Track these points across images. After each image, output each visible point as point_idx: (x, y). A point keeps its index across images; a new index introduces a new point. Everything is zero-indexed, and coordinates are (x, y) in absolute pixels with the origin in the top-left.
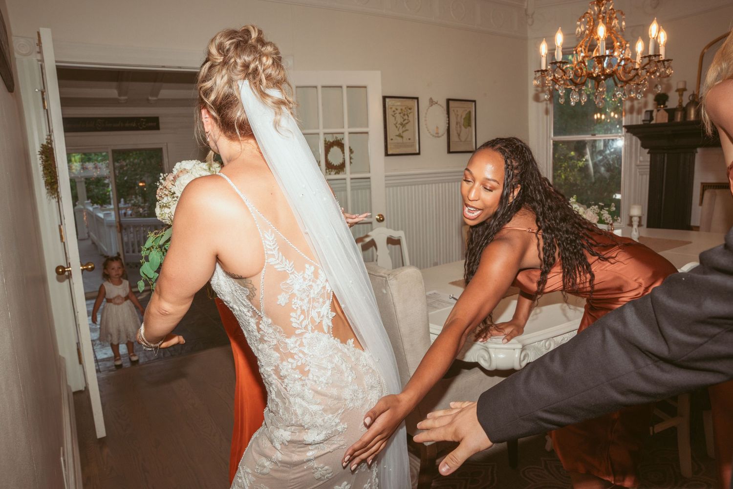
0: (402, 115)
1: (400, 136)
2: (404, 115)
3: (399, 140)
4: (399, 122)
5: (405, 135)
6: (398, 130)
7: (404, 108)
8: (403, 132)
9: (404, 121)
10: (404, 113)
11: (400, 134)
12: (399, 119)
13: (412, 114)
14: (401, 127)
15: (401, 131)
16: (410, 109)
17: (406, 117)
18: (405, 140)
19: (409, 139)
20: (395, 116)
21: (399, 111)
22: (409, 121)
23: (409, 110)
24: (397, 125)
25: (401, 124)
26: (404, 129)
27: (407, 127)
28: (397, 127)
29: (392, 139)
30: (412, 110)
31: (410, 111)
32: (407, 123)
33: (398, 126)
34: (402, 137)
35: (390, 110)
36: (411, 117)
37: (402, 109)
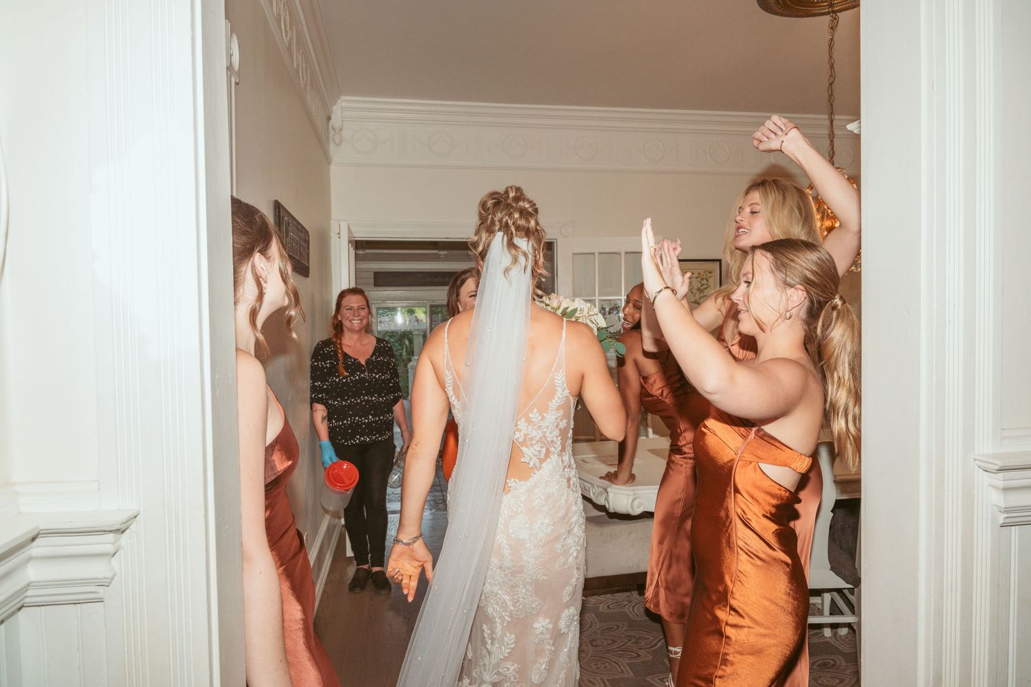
0: (699, 279)
2: (702, 279)
6: (694, 296)
7: (702, 272)
8: (700, 298)
9: (702, 286)
10: (702, 277)
12: (696, 284)
13: (713, 278)
14: (698, 292)
15: (697, 297)
16: (710, 273)
17: (705, 282)
21: (696, 275)
22: (709, 287)
24: (693, 290)
25: (699, 289)
26: (701, 295)
27: (706, 292)
30: (712, 274)
31: (709, 275)
32: (706, 288)
33: (694, 291)
36: (711, 281)
37: (699, 273)
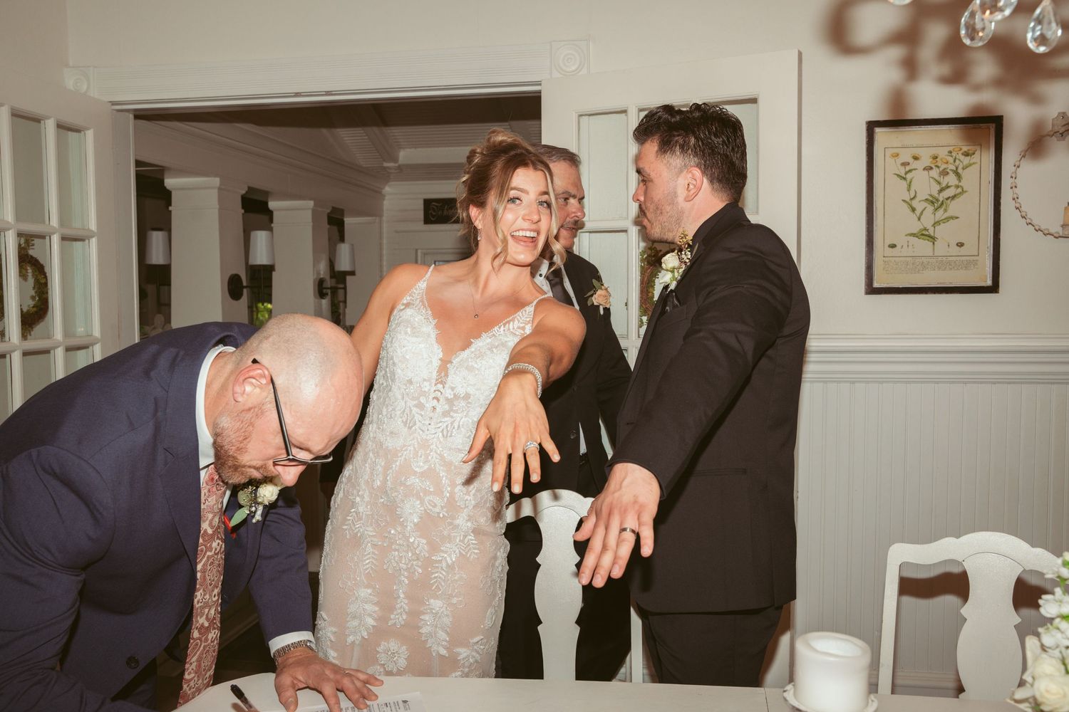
0: (934, 173)
1: (924, 235)
2: (944, 173)
3: (923, 247)
4: (923, 195)
5: (940, 232)
6: (919, 219)
7: (942, 153)
8: (936, 224)
9: (941, 191)
10: (943, 167)
11: (926, 229)
12: (924, 184)
13: (975, 168)
14: (930, 208)
15: (928, 220)
16: (967, 154)
17: (951, 179)
18: (940, 248)
19: (960, 245)
20: (909, 176)
21: (926, 161)
22: (963, 192)
23: (962, 157)
24: (915, 204)
25: (932, 201)
26: (940, 214)
27: (954, 209)
28: (913, 210)
29: (893, 246)
30: (976, 159)
31: (966, 160)
32: (953, 197)
33: (919, 207)
34: (933, 239)
35: (890, 161)
36: (970, 178)
37: (935, 158)
